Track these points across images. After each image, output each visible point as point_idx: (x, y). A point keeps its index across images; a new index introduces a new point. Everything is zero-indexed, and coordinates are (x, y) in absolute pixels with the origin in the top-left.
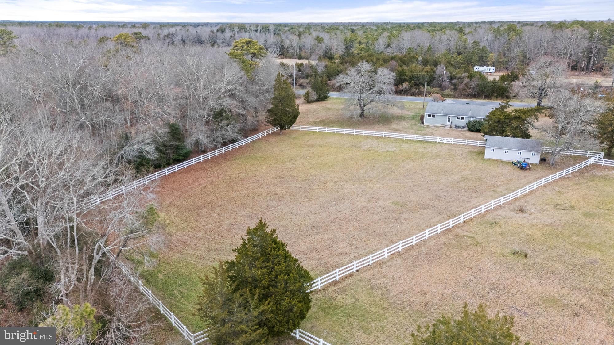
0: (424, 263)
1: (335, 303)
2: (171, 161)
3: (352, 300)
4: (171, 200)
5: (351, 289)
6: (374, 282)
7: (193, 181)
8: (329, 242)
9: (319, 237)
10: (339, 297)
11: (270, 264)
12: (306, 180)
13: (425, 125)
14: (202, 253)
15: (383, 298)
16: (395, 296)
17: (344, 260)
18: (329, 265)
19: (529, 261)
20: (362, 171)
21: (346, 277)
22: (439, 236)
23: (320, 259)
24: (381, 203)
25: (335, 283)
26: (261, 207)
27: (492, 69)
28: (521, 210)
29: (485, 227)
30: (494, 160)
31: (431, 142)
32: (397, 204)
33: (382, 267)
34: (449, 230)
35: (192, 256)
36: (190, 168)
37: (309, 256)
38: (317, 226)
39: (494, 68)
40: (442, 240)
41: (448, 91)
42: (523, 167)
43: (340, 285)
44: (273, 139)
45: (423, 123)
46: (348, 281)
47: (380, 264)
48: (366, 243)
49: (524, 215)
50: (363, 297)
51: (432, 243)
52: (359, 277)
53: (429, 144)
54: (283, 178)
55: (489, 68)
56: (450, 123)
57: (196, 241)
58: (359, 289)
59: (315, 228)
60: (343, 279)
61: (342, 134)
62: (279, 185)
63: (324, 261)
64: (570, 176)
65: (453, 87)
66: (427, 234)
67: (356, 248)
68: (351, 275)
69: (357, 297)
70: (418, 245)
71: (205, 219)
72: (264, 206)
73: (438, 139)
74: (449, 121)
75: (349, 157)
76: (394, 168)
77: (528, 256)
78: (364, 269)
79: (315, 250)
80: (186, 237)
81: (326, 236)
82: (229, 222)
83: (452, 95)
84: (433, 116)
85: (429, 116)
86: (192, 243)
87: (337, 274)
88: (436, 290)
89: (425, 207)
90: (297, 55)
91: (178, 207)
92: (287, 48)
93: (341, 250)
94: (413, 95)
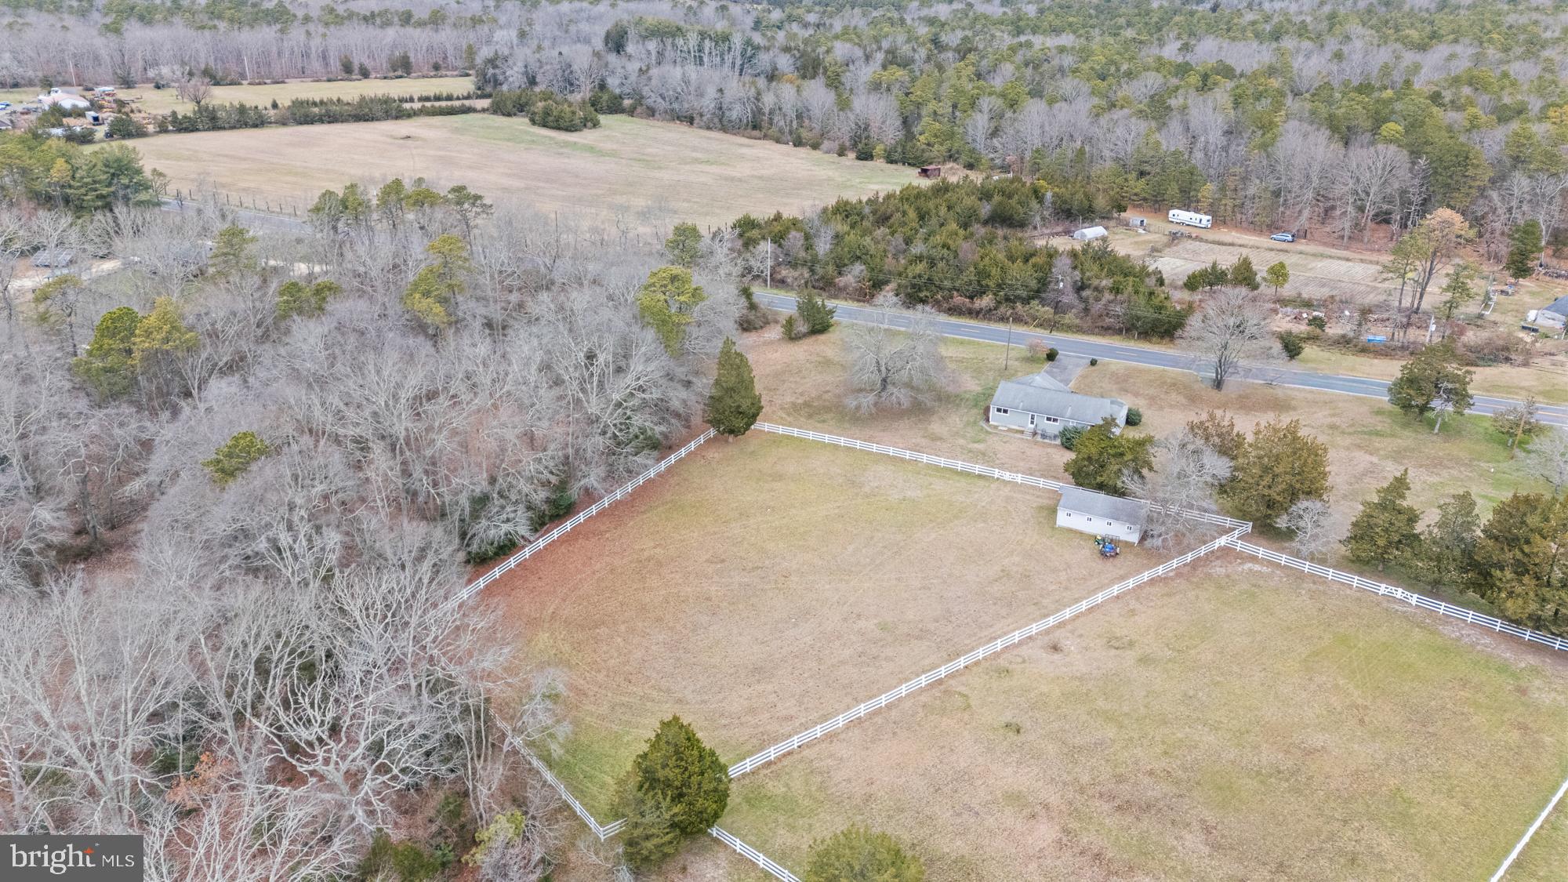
0: (886, 736)
1: (763, 791)
2: (547, 518)
3: (784, 789)
4: (553, 606)
5: (787, 774)
6: (816, 764)
7: (584, 565)
8: (773, 698)
9: (760, 688)
10: (771, 783)
11: (683, 763)
12: (758, 568)
13: (990, 426)
14: (604, 709)
15: (822, 788)
16: (836, 785)
17: (787, 728)
18: (765, 737)
19: (1021, 738)
20: (850, 548)
21: (784, 756)
22: (922, 690)
23: (757, 726)
24: (862, 624)
25: (769, 764)
26: (685, 626)
27: (1206, 219)
28: (1055, 648)
29: (991, 678)
30: (1070, 530)
31: (984, 476)
32: (883, 627)
33: (832, 742)
34: (940, 682)
35: (592, 715)
36: (576, 532)
37: (743, 720)
38: (761, 668)
39: (1210, 218)
40: (923, 698)
41: (1070, 318)
42: (1108, 549)
43: (774, 768)
44: (714, 454)
45: (988, 420)
46: (785, 762)
47: (830, 737)
48: (822, 701)
49: (1056, 657)
50: (797, 785)
51: (908, 704)
52: (799, 756)
53: (981, 483)
54: (723, 561)
55: (1198, 216)
56: (1033, 426)
57: (596, 689)
58: (795, 774)
59: (759, 671)
60: (779, 759)
61: (836, 447)
62: (716, 578)
63: (761, 729)
64: (1171, 574)
65: (1082, 306)
66: (903, 690)
67: (806, 709)
68: (790, 753)
69: (792, 785)
70: (889, 707)
71: (605, 648)
72: (689, 625)
73: (997, 473)
74: (1032, 423)
75: (836, 511)
76: (902, 544)
77: (1022, 731)
78: (809, 745)
79: (752, 711)
80: (582, 682)
81: (770, 687)
82: (638, 654)
83: (1077, 326)
84: (1005, 411)
85: (999, 410)
86: (591, 693)
87: (772, 753)
88: (886, 779)
89: (922, 634)
90: (791, 132)
91: (565, 622)
92: (770, 114)
93: (784, 712)
94: (1003, 319)
